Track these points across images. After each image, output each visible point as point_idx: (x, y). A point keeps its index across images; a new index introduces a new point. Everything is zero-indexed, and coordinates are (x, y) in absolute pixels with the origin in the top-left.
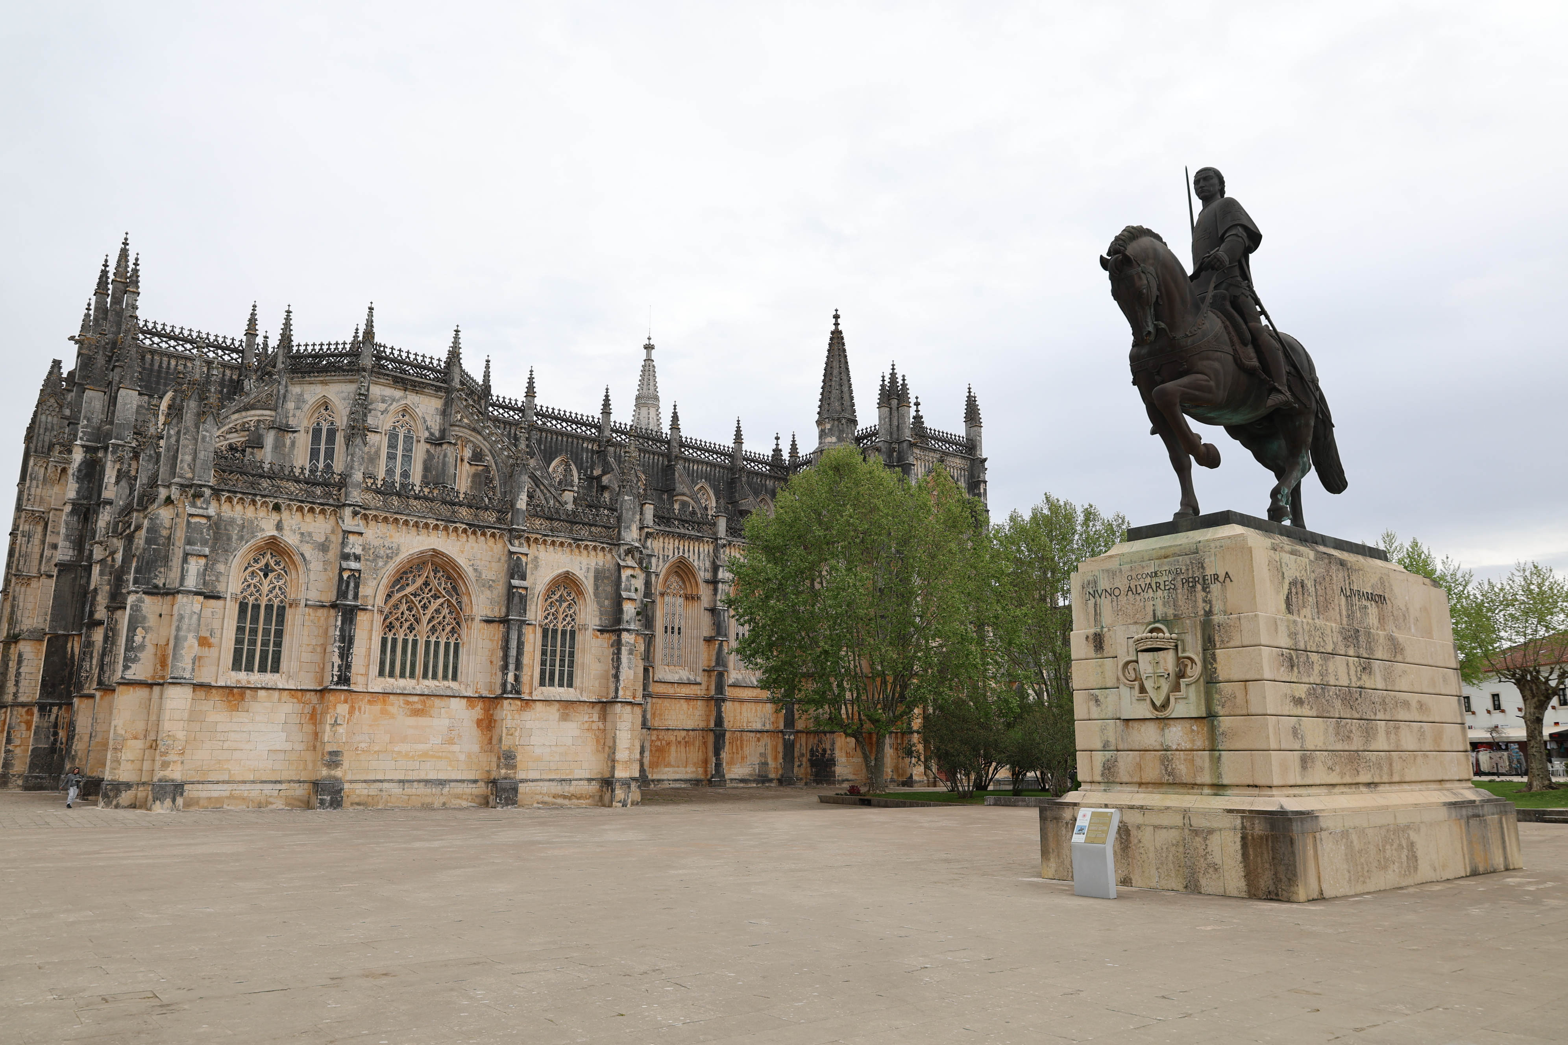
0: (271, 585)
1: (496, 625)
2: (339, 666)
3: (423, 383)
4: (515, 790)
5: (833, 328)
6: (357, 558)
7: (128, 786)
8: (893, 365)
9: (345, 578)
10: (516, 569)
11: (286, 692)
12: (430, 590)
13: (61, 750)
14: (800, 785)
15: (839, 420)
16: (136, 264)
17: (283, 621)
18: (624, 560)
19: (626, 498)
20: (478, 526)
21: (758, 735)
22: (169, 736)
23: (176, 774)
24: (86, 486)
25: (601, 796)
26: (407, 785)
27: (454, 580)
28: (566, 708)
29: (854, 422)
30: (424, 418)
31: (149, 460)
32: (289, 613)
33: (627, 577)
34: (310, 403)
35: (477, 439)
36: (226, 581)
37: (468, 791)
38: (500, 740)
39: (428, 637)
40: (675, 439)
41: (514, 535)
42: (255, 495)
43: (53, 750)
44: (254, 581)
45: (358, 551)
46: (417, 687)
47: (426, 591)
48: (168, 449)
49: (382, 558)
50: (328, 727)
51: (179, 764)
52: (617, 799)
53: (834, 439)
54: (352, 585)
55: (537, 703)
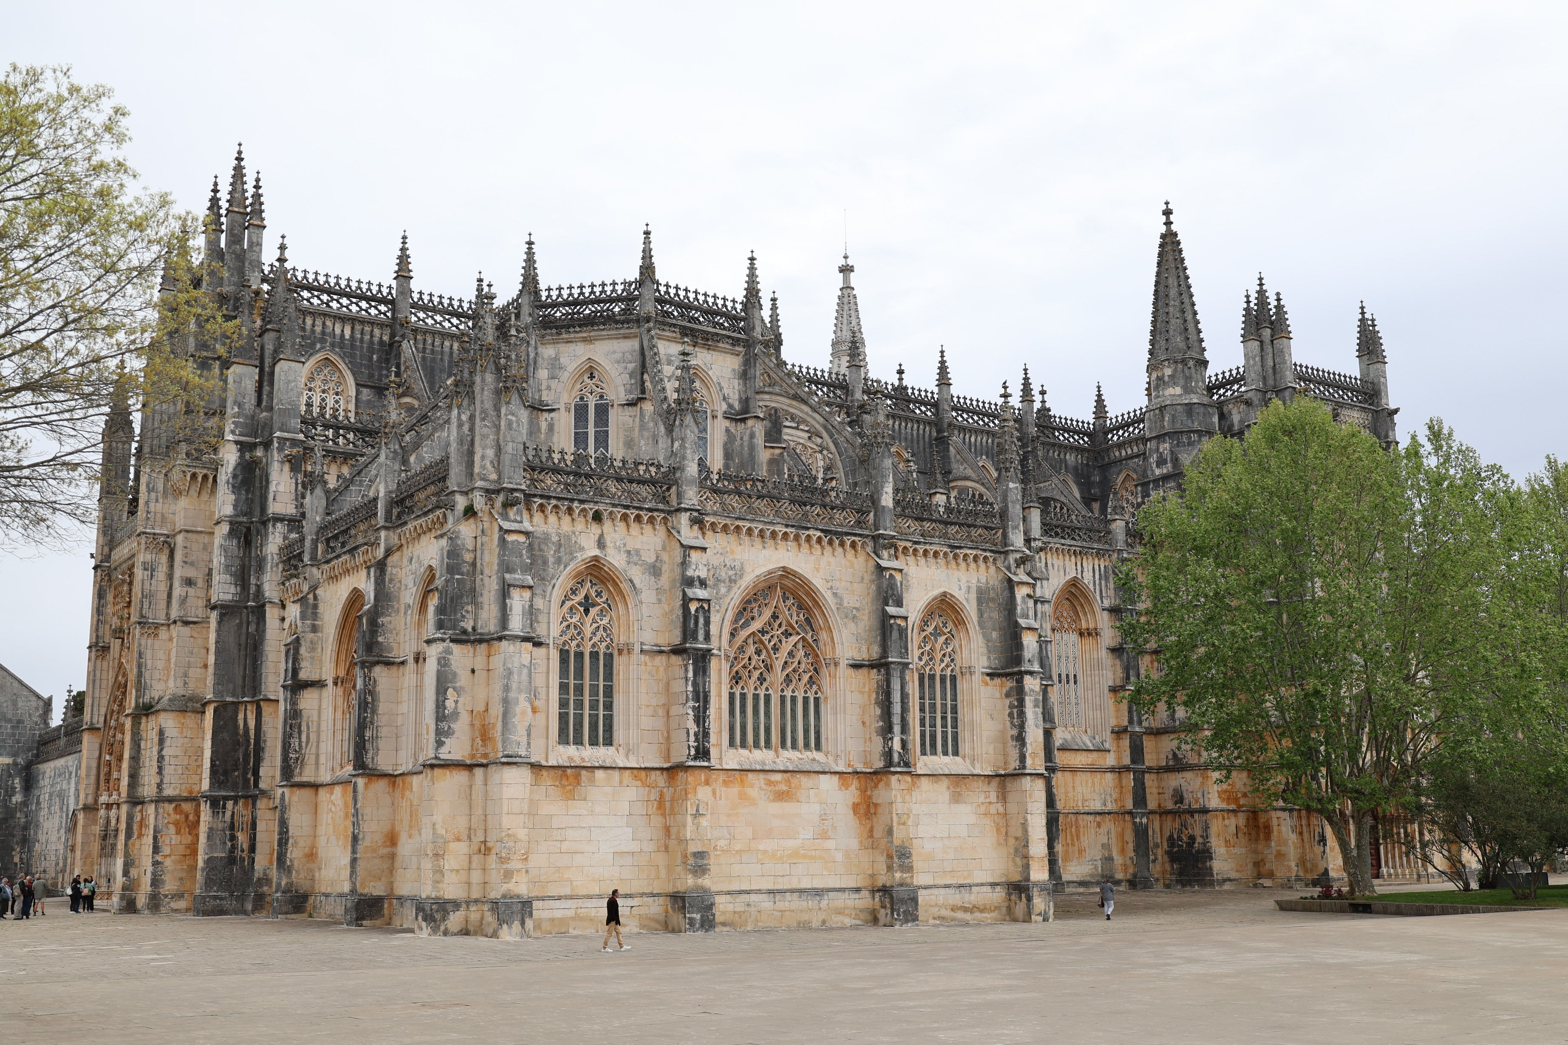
0: (595, 625)
1: (864, 671)
2: (696, 735)
3: (717, 334)
4: (915, 900)
5: (1163, 229)
6: (703, 583)
7: (456, 905)
8: (1261, 279)
9: (693, 611)
10: (890, 592)
11: (628, 771)
12: (780, 625)
13: (242, 860)
14: (1160, 886)
15: (1184, 361)
16: (257, 187)
17: (611, 674)
18: (1015, 574)
19: (1011, 485)
20: (836, 533)
21: (1098, 818)
22: (508, 835)
23: (521, 887)
24: (243, 497)
25: (1009, 908)
26: (778, 896)
27: (808, 610)
28: (957, 785)
29: (1205, 363)
30: (719, 384)
31: (394, 458)
32: (619, 663)
33: (1023, 597)
34: (571, 368)
35: (802, 411)
36: (546, 620)
37: (850, 903)
38: (890, 832)
39: (782, 690)
40: (946, 400)
41: (879, 542)
42: (572, 500)
43: (231, 860)
44: (573, 620)
45: (703, 574)
46: (777, 760)
47: (776, 626)
48: (461, 442)
49: (724, 582)
50: (689, 819)
51: (524, 874)
52: (1037, 910)
53: (1178, 390)
54: (701, 621)
55: (923, 778)
